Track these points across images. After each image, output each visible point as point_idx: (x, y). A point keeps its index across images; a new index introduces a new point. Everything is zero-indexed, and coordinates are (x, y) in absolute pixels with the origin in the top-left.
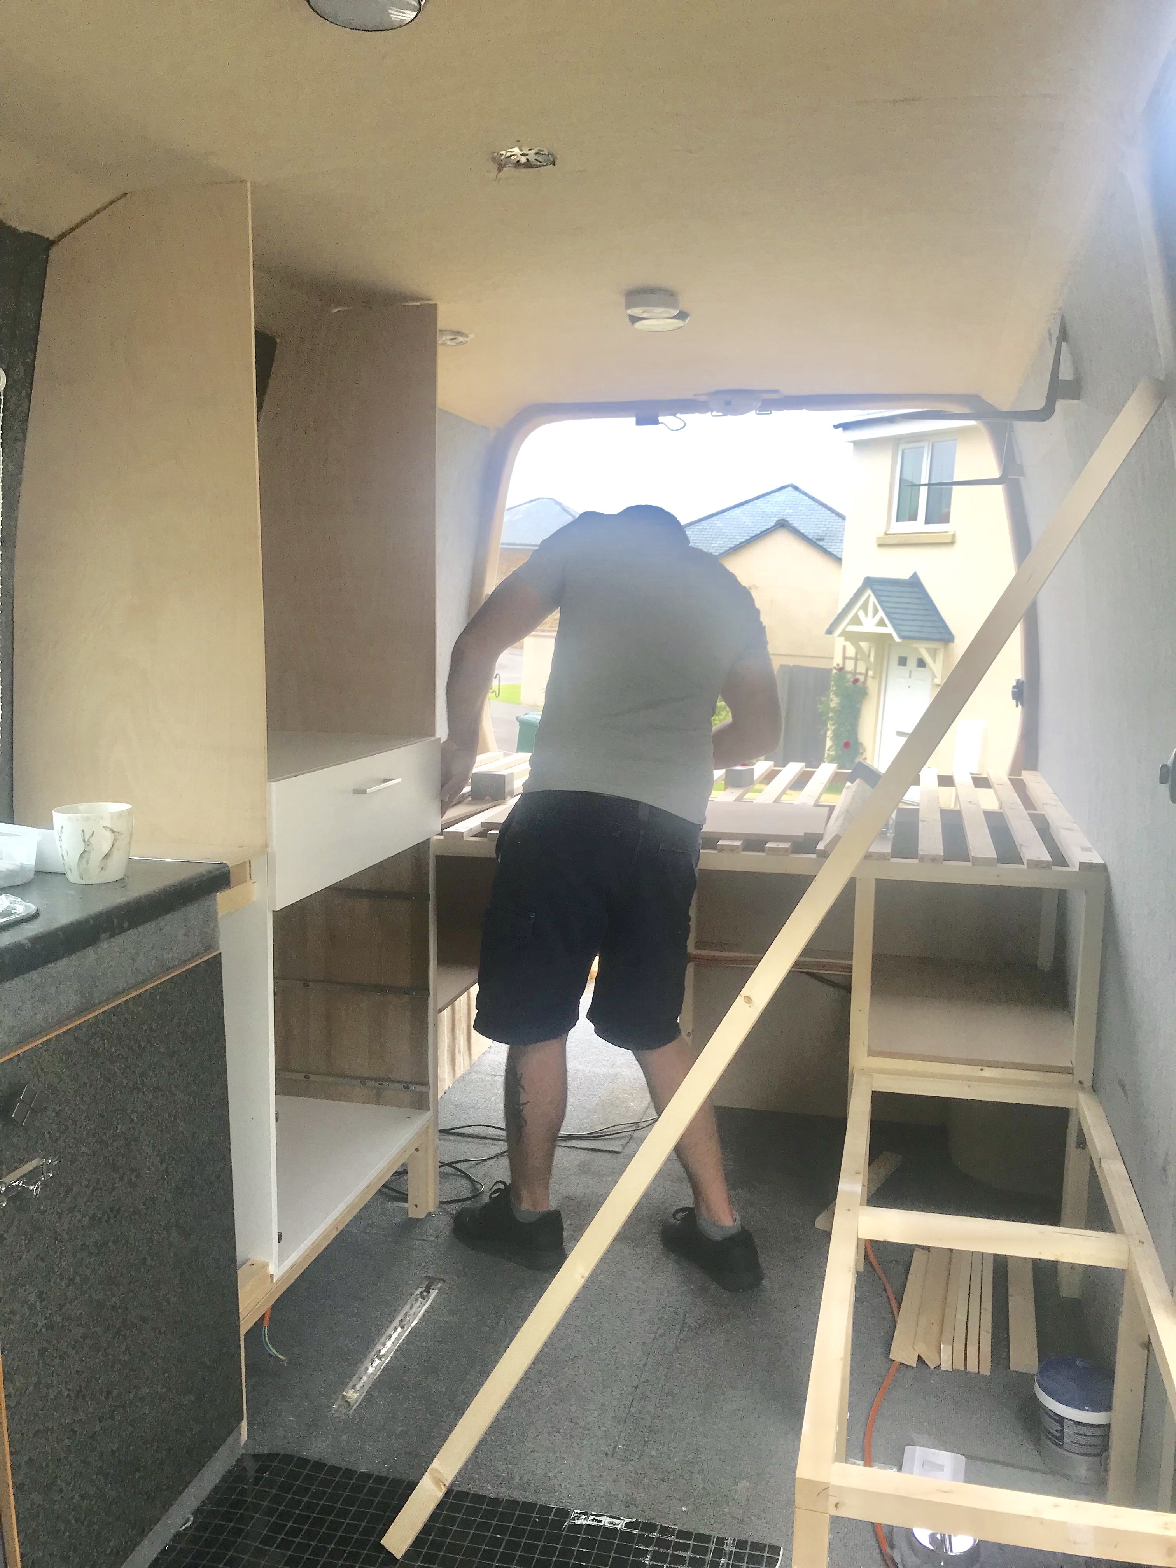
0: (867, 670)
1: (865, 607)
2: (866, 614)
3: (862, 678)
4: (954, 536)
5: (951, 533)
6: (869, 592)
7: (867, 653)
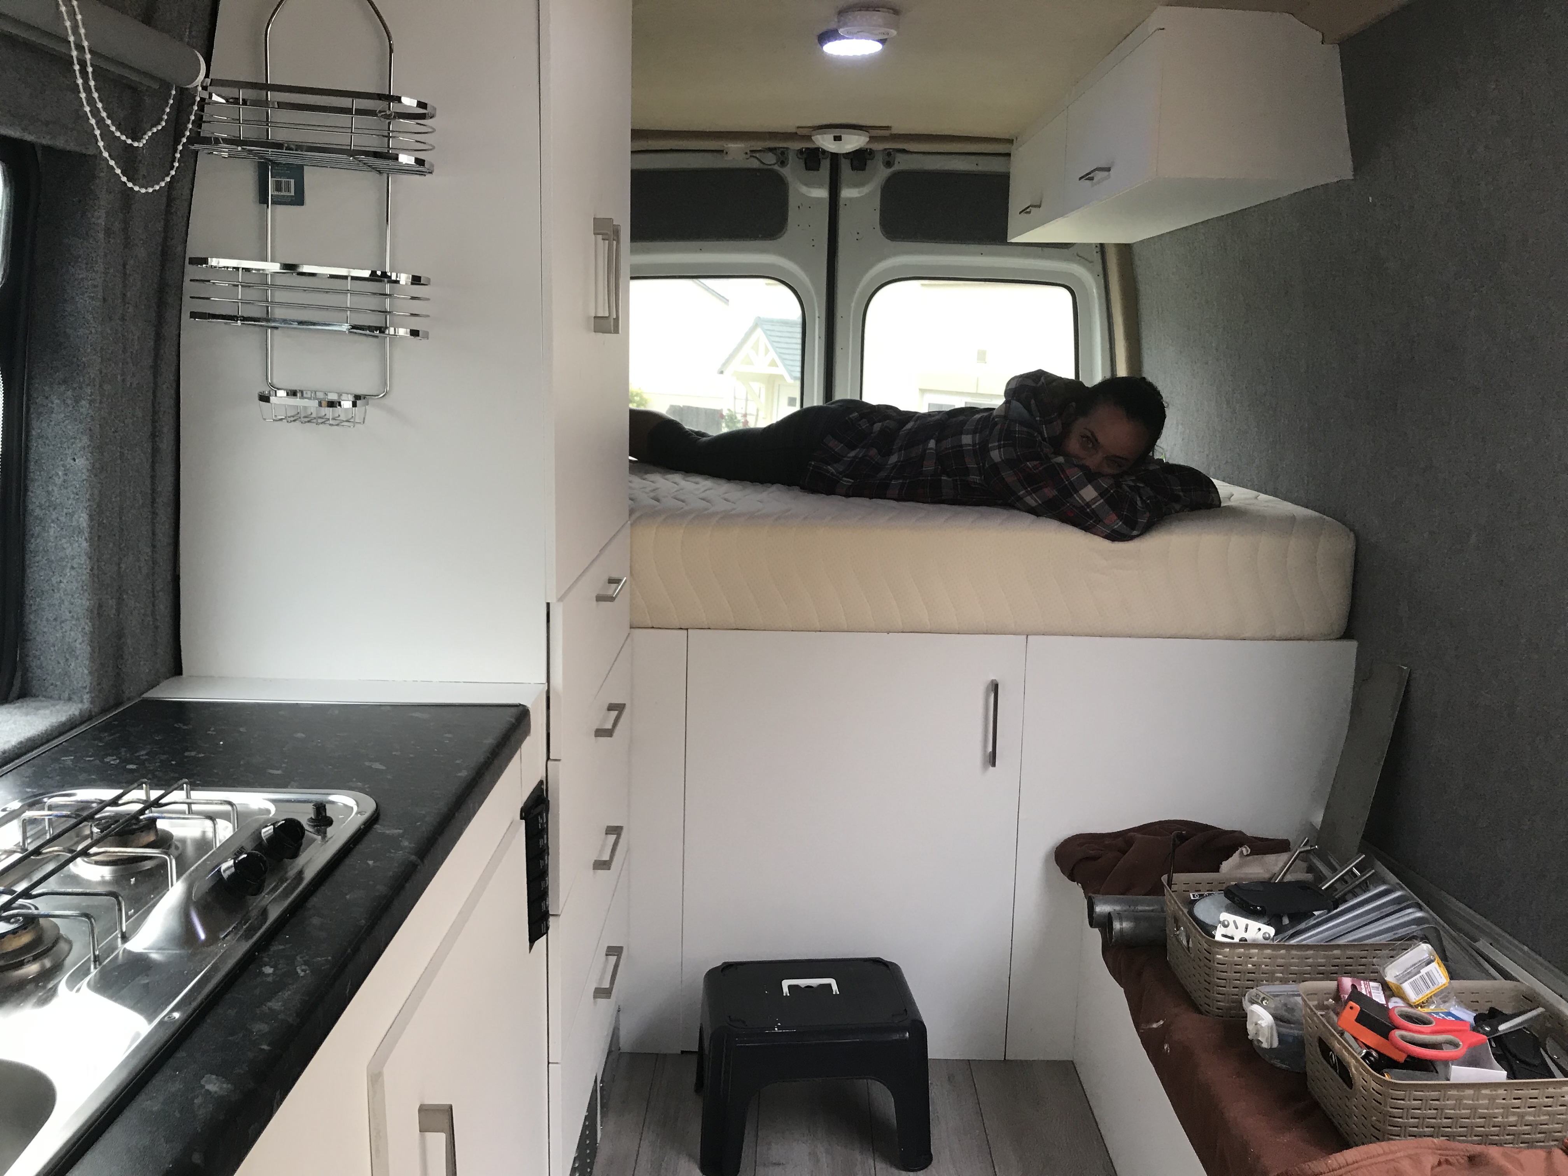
1: (756, 347)
2: (756, 353)
6: (759, 332)
7: (758, 394)
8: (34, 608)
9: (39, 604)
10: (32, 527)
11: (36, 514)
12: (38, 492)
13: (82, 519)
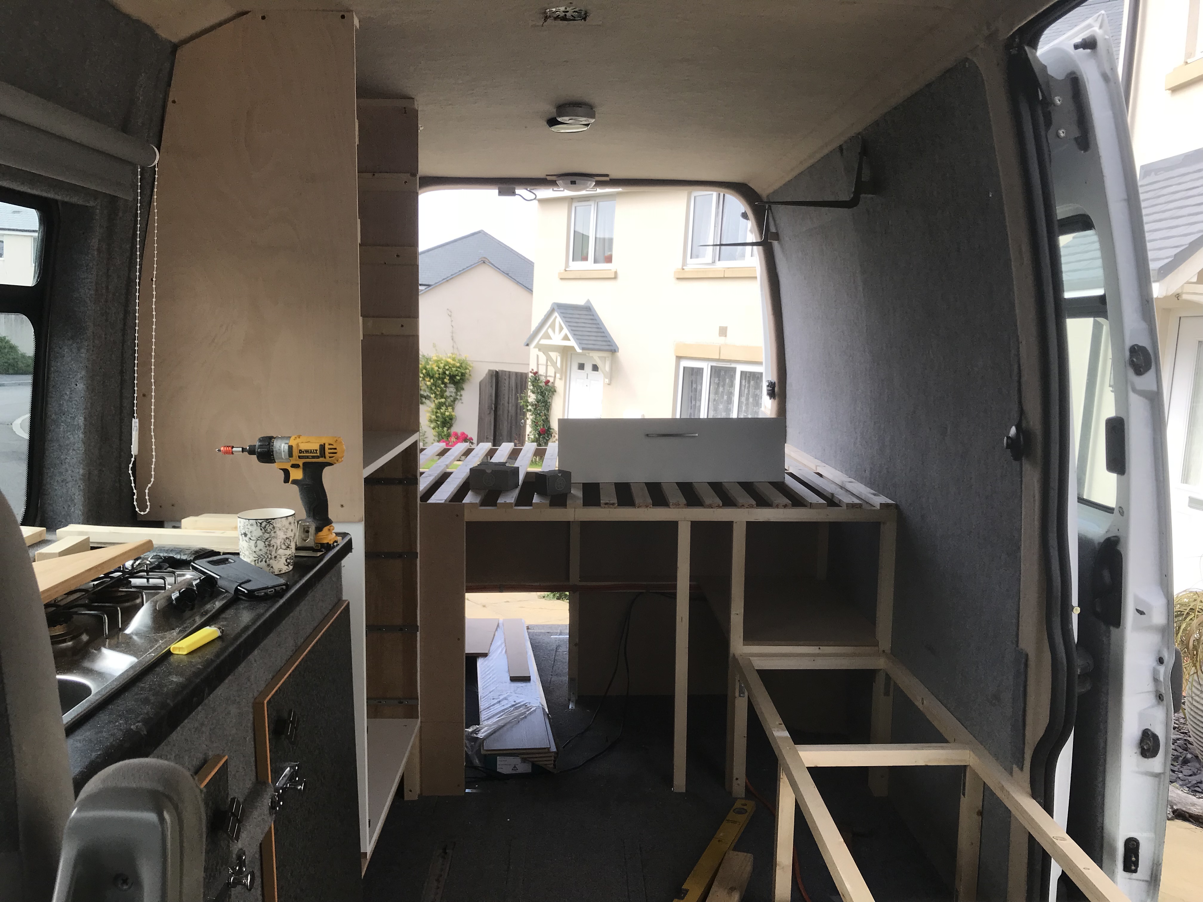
0: (555, 373)
1: (553, 326)
2: (554, 331)
3: (551, 380)
4: (616, 273)
5: (614, 270)
6: (556, 314)
7: (555, 361)
8: (49, 475)
9: (53, 472)
10: (50, 426)
11: (52, 418)
12: (54, 404)
13: (80, 420)
